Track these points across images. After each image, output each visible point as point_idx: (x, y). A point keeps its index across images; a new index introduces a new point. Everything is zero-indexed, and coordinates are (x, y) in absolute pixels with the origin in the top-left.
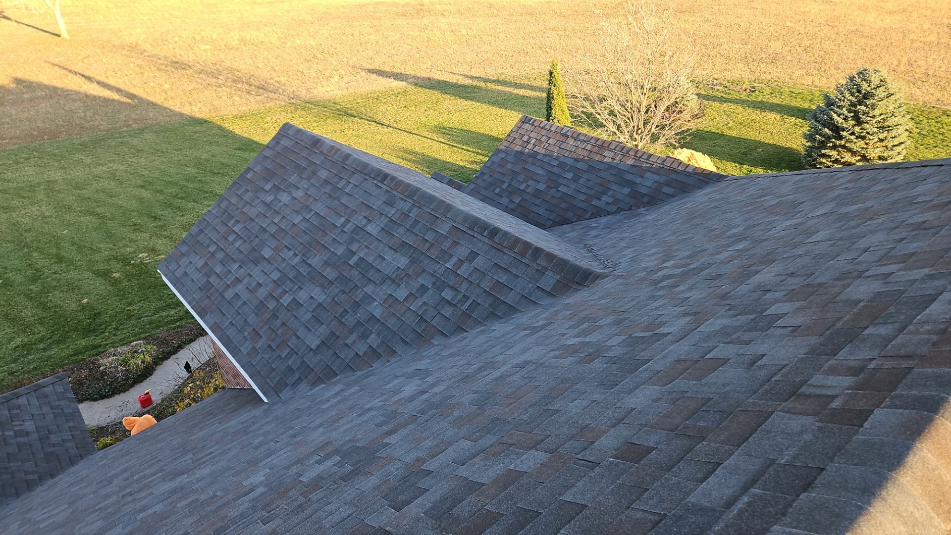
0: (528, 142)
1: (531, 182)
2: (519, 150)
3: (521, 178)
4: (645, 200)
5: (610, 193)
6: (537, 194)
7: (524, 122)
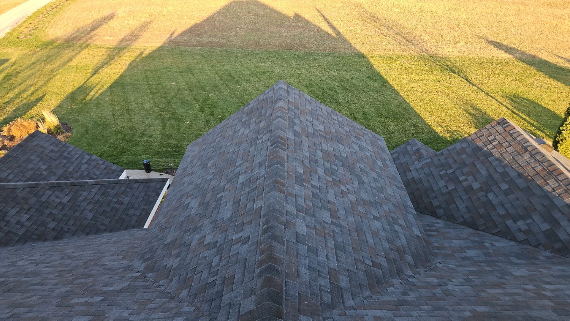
1: (470, 178)
3: (465, 170)
6: (469, 190)
7: (498, 124)
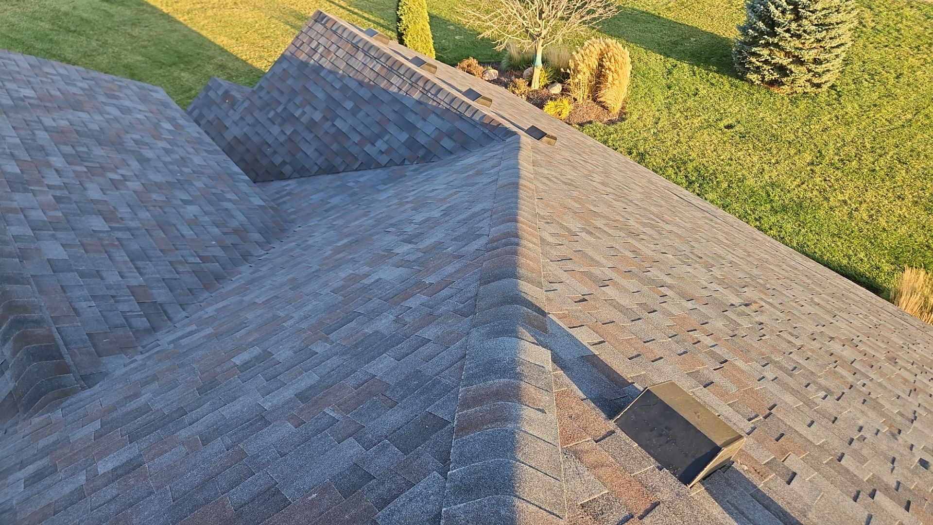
0: (315, 50)
1: (308, 108)
2: (304, 60)
3: (298, 100)
4: (421, 153)
5: (386, 138)
6: (312, 125)
7: (316, 21)
